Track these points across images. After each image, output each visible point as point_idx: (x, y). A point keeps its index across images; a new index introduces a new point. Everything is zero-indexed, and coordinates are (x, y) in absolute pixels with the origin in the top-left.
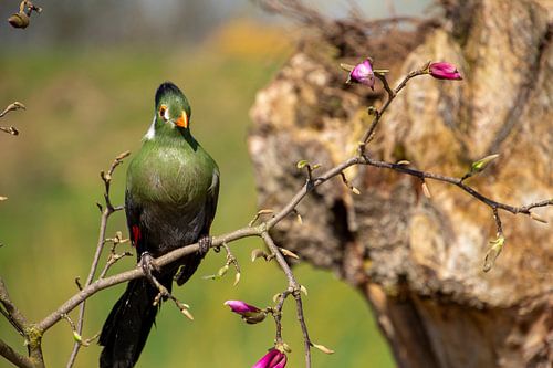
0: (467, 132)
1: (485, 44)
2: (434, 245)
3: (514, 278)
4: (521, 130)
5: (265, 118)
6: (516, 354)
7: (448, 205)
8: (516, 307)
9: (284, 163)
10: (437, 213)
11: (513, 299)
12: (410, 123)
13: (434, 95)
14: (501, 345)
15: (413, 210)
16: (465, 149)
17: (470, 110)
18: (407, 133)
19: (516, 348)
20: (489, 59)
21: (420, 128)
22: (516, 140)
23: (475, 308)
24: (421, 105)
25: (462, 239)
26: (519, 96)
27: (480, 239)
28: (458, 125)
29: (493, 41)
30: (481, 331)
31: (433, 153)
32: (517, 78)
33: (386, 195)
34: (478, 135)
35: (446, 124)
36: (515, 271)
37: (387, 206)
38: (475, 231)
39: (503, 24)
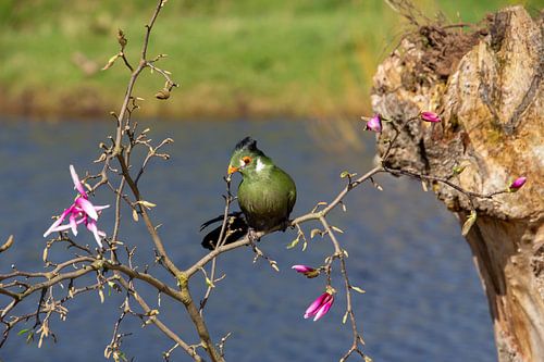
0: (498, 107)
1: (511, 51)
2: (475, 180)
3: (527, 200)
4: (533, 105)
5: (382, 82)
6: (529, 246)
7: (484, 154)
8: (528, 218)
9: (392, 114)
10: (477, 159)
11: (525, 213)
12: (461, 102)
13: (477, 83)
14: (519, 240)
15: (463, 156)
16: (496, 118)
17: (500, 93)
18: (458, 108)
19: (529, 242)
20: (514, 60)
21: (467, 105)
22: (530, 112)
23: (501, 219)
24: (468, 90)
25: (493, 176)
26: (532, 83)
27: (505, 175)
28: (492, 103)
29: (516, 48)
30: (507, 232)
31: (475, 121)
32: (532, 72)
33: (446, 146)
34: (505, 109)
35: (484, 102)
36: (527, 196)
37: (447, 152)
38: (502, 171)
39: (523, 37)
